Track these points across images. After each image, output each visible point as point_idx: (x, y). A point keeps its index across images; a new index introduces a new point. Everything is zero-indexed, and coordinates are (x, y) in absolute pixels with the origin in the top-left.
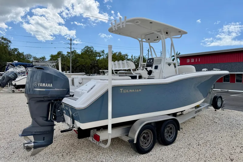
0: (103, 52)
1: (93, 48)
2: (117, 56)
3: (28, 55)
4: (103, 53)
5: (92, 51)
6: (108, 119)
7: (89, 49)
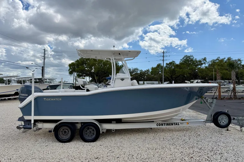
0: (205, 59)
1: (193, 56)
2: (226, 62)
3: (135, 69)
4: (205, 61)
5: (192, 60)
6: (31, 115)
7: (188, 58)
